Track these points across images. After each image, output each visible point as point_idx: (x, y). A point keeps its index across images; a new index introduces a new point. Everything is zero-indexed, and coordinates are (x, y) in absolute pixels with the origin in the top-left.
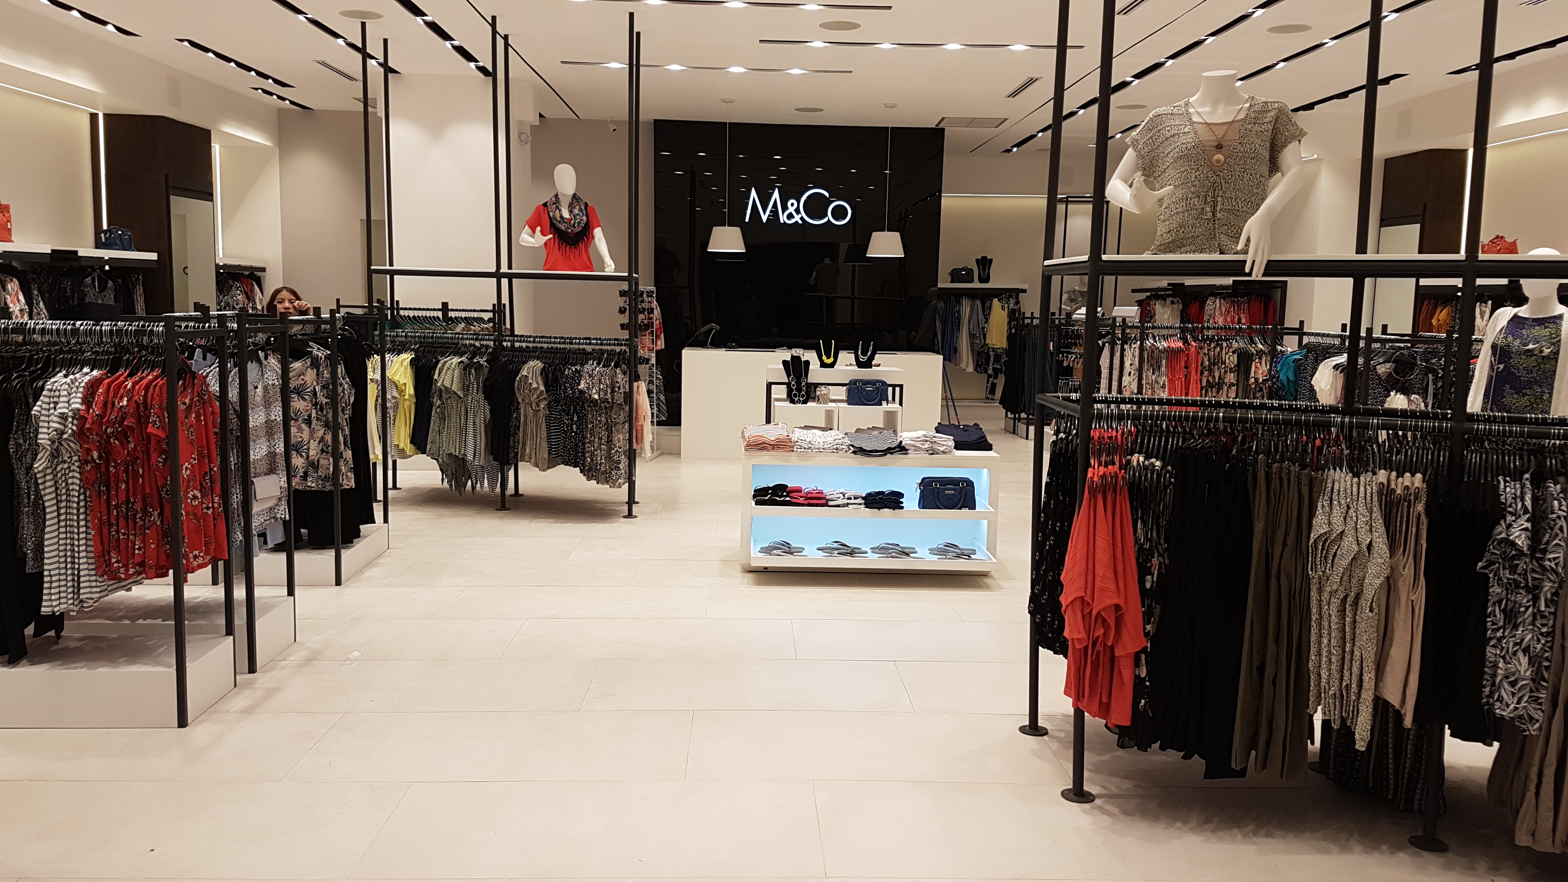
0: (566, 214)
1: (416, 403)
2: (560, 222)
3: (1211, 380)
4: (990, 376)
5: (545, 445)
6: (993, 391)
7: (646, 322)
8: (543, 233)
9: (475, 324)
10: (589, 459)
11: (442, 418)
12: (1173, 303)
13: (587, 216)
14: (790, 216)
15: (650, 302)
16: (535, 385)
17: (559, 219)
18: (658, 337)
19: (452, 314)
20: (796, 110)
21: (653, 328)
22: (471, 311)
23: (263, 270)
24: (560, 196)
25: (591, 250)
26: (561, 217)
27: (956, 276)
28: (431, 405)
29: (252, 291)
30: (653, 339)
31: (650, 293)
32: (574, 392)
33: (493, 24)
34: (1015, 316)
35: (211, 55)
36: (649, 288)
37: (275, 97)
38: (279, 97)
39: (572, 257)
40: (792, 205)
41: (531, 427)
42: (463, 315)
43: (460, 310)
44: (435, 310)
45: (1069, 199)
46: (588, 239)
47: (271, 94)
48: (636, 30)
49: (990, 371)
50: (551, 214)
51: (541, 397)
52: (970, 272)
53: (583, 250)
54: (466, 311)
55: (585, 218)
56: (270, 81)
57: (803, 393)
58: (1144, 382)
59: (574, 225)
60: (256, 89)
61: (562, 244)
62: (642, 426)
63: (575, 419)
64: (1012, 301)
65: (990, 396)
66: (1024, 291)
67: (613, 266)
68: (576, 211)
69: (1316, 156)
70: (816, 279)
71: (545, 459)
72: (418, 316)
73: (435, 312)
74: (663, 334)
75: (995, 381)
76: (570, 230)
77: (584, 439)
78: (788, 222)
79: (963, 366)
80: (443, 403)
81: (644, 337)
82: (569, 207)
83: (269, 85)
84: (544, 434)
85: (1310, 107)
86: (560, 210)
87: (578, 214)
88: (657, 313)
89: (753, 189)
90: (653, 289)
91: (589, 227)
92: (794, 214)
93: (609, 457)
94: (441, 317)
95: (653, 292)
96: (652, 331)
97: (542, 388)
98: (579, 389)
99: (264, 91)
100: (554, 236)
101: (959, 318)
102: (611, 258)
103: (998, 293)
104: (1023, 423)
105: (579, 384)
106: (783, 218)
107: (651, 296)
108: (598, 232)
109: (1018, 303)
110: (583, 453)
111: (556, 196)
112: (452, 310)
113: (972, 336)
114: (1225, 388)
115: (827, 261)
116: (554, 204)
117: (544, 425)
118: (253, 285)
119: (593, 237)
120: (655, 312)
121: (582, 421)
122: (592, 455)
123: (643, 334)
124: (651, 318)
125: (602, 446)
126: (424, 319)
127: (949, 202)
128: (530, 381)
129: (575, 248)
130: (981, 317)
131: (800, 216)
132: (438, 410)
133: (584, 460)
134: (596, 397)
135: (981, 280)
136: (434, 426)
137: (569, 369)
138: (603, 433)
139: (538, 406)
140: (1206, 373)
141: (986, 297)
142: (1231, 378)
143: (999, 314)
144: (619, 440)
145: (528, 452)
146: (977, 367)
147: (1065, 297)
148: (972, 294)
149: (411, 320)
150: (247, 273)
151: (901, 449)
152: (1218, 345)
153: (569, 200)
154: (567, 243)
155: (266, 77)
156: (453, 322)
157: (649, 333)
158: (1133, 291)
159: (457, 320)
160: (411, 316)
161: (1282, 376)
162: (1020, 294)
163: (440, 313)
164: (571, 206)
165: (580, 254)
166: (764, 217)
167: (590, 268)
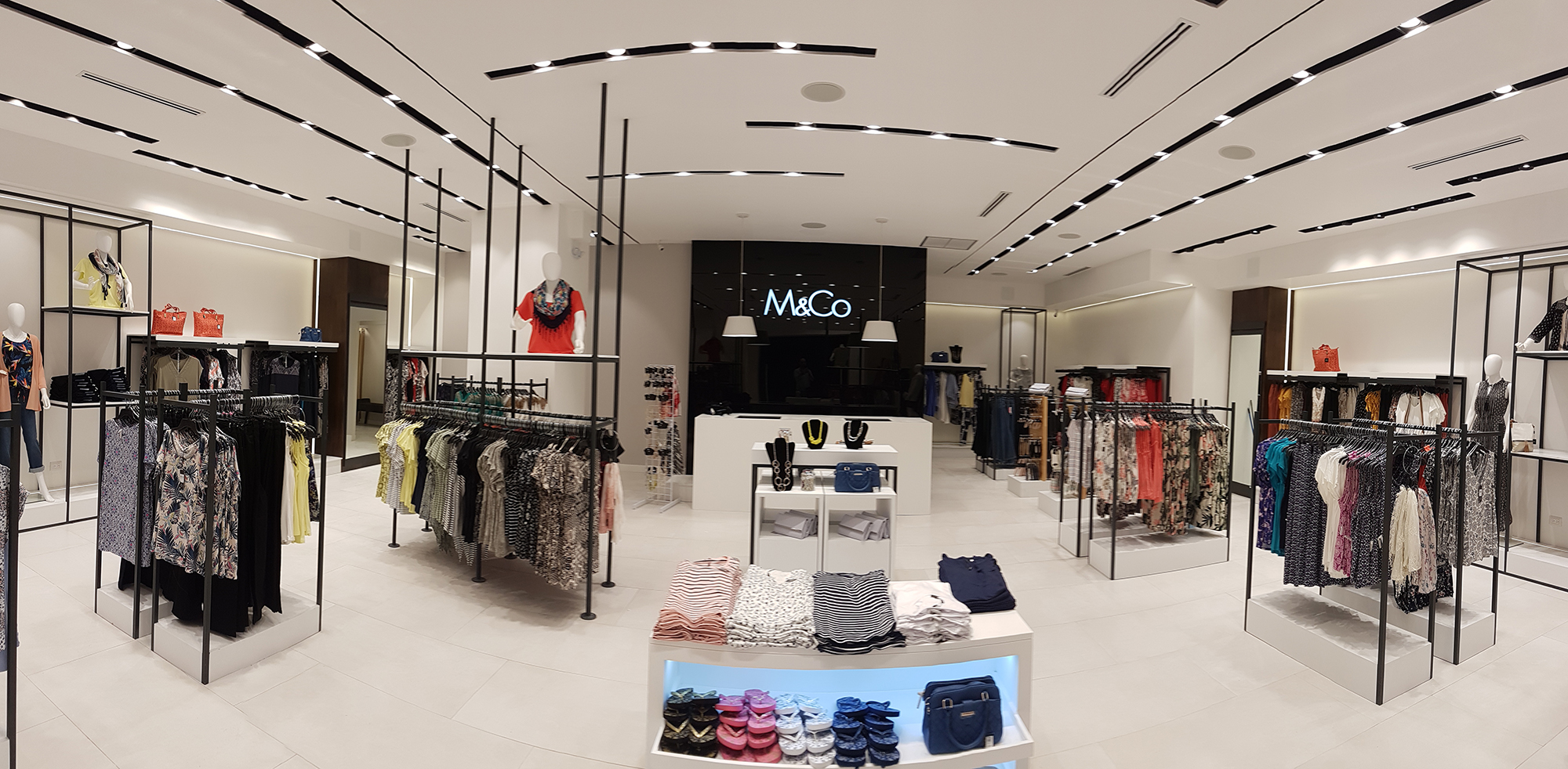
0: (549, 299)
1: (418, 468)
2: (540, 306)
3: (1170, 453)
4: (963, 427)
5: (502, 529)
6: (965, 438)
7: (666, 393)
9: (519, 395)
10: (540, 553)
11: (433, 485)
12: (1087, 379)
13: (569, 300)
14: (801, 311)
15: (669, 377)
16: (493, 467)
17: (542, 304)
18: (675, 406)
19: (503, 387)
20: (803, 225)
21: (672, 398)
24: (548, 283)
26: (544, 302)
27: (935, 357)
28: (427, 471)
29: (419, 366)
30: (672, 408)
31: (669, 371)
32: (526, 479)
34: (978, 385)
35: (361, 210)
36: (668, 366)
39: (552, 340)
40: (803, 302)
41: (491, 509)
43: (507, 385)
44: (493, 383)
45: (1013, 310)
46: (568, 321)
47: (431, 241)
49: (963, 424)
50: (536, 300)
51: (499, 480)
52: (946, 355)
53: (563, 332)
55: (567, 302)
56: (418, 229)
57: (787, 478)
58: (1119, 458)
59: (554, 309)
62: (612, 510)
63: (529, 507)
64: (977, 376)
65: (963, 441)
66: (984, 369)
68: (559, 296)
69: (1191, 285)
70: (834, 358)
71: (502, 544)
75: (967, 431)
76: (549, 314)
77: (536, 530)
78: (799, 315)
79: (942, 420)
80: (434, 471)
81: (665, 406)
82: (554, 292)
83: (418, 232)
84: (502, 519)
85: (1191, 249)
86: (544, 297)
87: (559, 299)
88: (676, 386)
89: (771, 291)
91: (570, 311)
92: (804, 309)
93: (560, 553)
94: (496, 389)
95: (672, 369)
96: (671, 401)
97: (499, 471)
98: (531, 477)
99: (425, 239)
100: (535, 320)
101: (939, 386)
103: (967, 370)
104: (991, 466)
105: (532, 471)
106: (795, 312)
107: (671, 373)
108: (579, 315)
109: (980, 377)
110: (535, 545)
112: (504, 384)
113: (948, 399)
114: (1182, 460)
115: (842, 346)
116: (540, 290)
117: (502, 508)
119: (573, 320)
120: (674, 386)
121: (535, 510)
122: (544, 549)
124: (671, 391)
125: (554, 541)
127: (931, 308)
128: (489, 463)
129: (555, 331)
130: (956, 386)
131: (809, 310)
132: (430, 477)
133: (535, 553)
134: (546, 486)
135: (954, 361)
136: (426, 491)
137: (526, 452)
138: (555, 526)
139: (495, 489)
140: (1167, 447)
141: (959, 373)
142: (1186, 451)
143: (968, 384)
144: (570, 534)
145: (486, 534)
146: (952, 420)
147: (1012, 373)
148: (948, 370)
151: (896, 637)
152: (1174, 423)
153: (555, 286)
154: (548, 327)
156: (504, 393)
157: (669, 403)
158: (1057, 371)
159: (507, 392)
160: (477, 388)
161: (1272, 464)
162: (982, 372)
163: (496, 385)
164: (556, 291)
165: (560, 336)
166: (780, 312)
167: (570, 349)
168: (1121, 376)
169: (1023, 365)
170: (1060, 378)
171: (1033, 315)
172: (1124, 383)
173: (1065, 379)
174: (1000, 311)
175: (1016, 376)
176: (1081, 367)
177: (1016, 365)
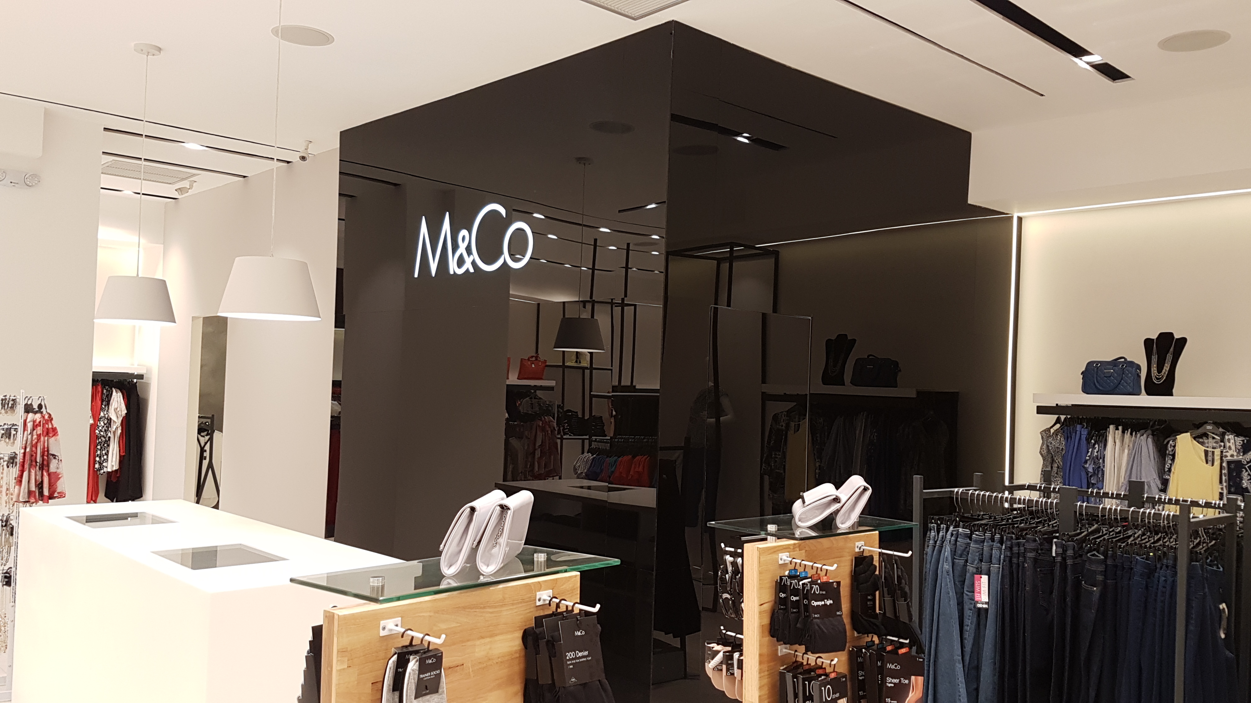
40: (464, 238)
78: (458, 271)
92: (465, 255)
103: (1196, 421)
131: (471, 258)
141: (1164, 429)
148: (1130, 421)
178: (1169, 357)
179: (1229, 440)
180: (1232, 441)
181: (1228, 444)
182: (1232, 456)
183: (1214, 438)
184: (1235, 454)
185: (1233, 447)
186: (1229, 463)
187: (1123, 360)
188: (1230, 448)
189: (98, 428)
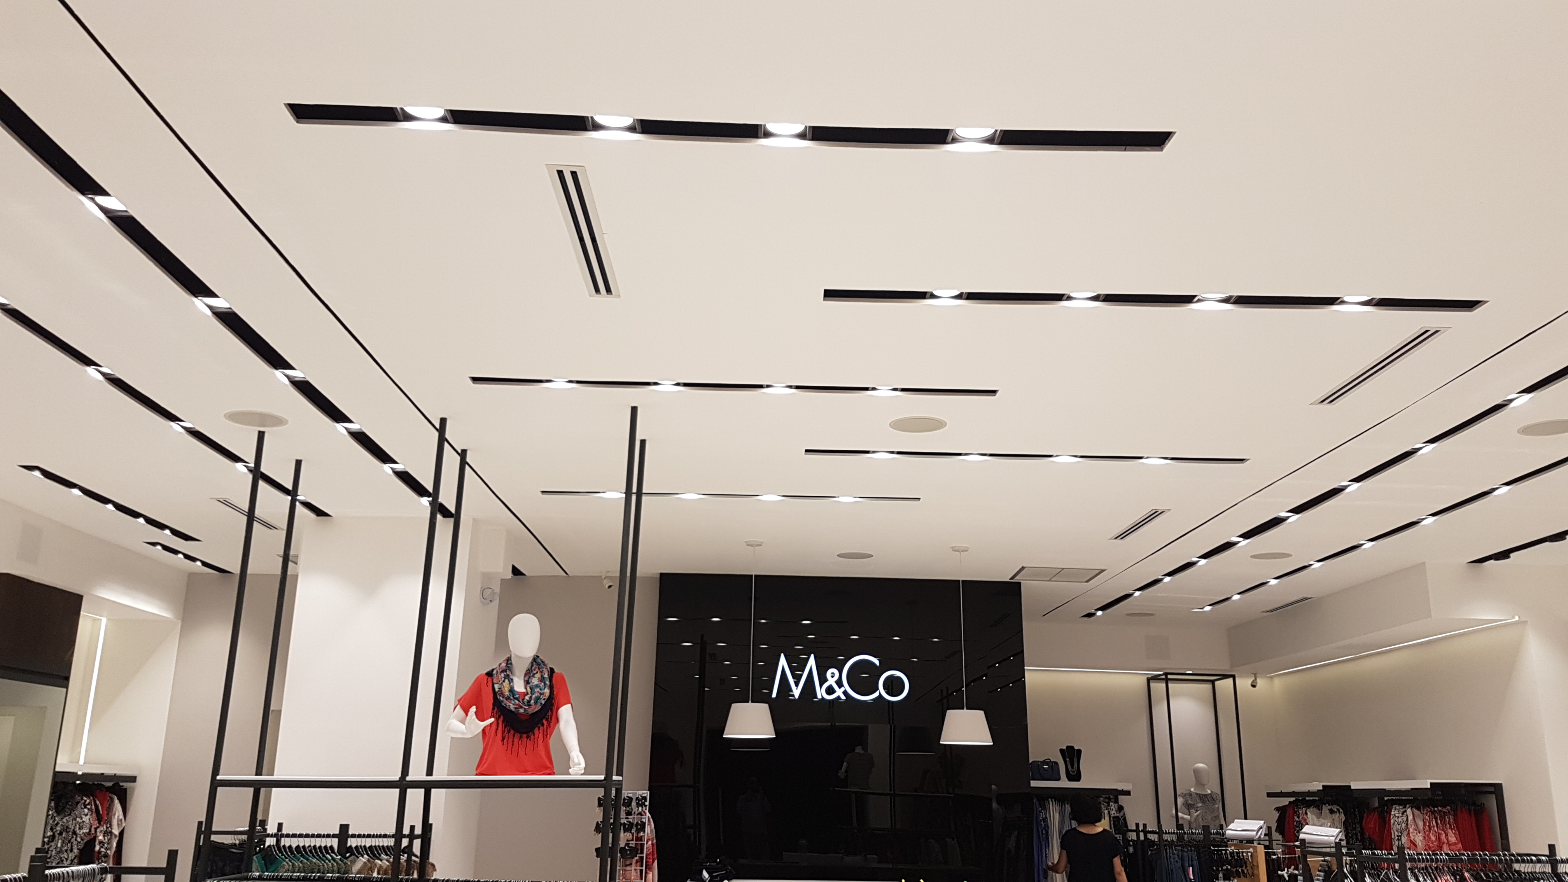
0: (519, 686)
2: (508, 698)
7: (633, 844)
8: (480, 717)
9: (383, 856)
12: (1334, 810)
13: (551, 688)
14: (830, 690)
15: (640, 814)
17: (507, 693)
18: (649, 867)
19: (352, 842)
20: (839, 556)
21: (642, 853)
22: (380, 836)
23: (133, 779)
24: (513, 660)
25: (552, 741)
26: (512, 690)
29: (110, 809)
30: (641, 871)
31: (641, 802)
33: (442, 430)
35: (76, 491)
36: (640, 792)
37: (181, 556)
38: (187, 557)
39: (522, 753)
40: (833, 675)
42: (368, 842)
43: (364, 836)
44: (328, 836)
46: (549, 723)
47: (175, 552)
48: (639, 437)
50: (496, 686)
52: (1058, 766)
53: (541, 741)
54: (374, 836)
55: (547, 691)
56: (167, 532)
59: (529, 702)
60: (154, 544)
61: (509, 732)
66: (1128, 793)
67: (583, 765)
68: (535, 681)
69: (1517, 619)
72: (304, 847)
73: (329, 840)
74: (656, 861)
76: (522, 711)
78: (827, 697)
81: (628, 868)
82: (525, 675)
83: (165, 537)
85: (1506, 554)
86: (511, 681)
87: (537, 686)
88: (649, 829)
89: (782, 655)
90: (646, 793)
91: (553, 705)
92: (835, 687)
94: (336, 847)
95: (645, 798)
96: (642, 858)
99: (166, 548)
100: (497, 720)
101: (1046, 828)
102: (581, 752)
106: (821, 693)
107: (643, 805)
108: (565, 712)
109: (1121, 808)
111: (508, 661)
112: (353, 836)
116: (502, 672)
118: (112, 801)
119: (557, 720)
120: (647, 829)
123: (628, 862)
124: (641, 839)
126: (311, 851)
127: (1032, 677)
129: (528, 737)
131: (843, 689)
135: (1070, 776)
147: (1180, 801)
148: (1060, 796)
149: (292, 853)
150: (110, 784)
153: (526, 665)
154: (517, 731)
155: (162, 526)
156: (352, 854)
157: (637, 862)
158: (1270, 795)
159: (358, 851)
160: (294, 846)
162: (1121, 798)
163: (336, 840)
164: (529, 674)
165: (535, 745)
166: (796, 692)
167: (547, 768)
168: (1403, 803)
169: (1199, 783)
170: (1278, 809)
171: (1209, 686)
172: (1411, 817)
173: (1290, 811)
174: (1144, 680)
175: (1189, 807)
176: (1317, 786)
177: (1187, 785)
178: (1076, 760)
179: (1112, 805)
180: (1113, 806)
181: (1111, 808)
182: (1114, 814)
183: (1103, 804)
184: (1115, 813)
185: (1114, 809)
186: (1114, 817)
187: (1049, 761)
188: (1113, 810)
189: (104, 845)
